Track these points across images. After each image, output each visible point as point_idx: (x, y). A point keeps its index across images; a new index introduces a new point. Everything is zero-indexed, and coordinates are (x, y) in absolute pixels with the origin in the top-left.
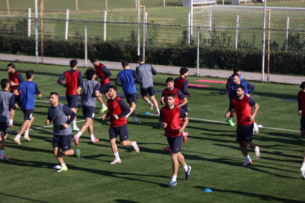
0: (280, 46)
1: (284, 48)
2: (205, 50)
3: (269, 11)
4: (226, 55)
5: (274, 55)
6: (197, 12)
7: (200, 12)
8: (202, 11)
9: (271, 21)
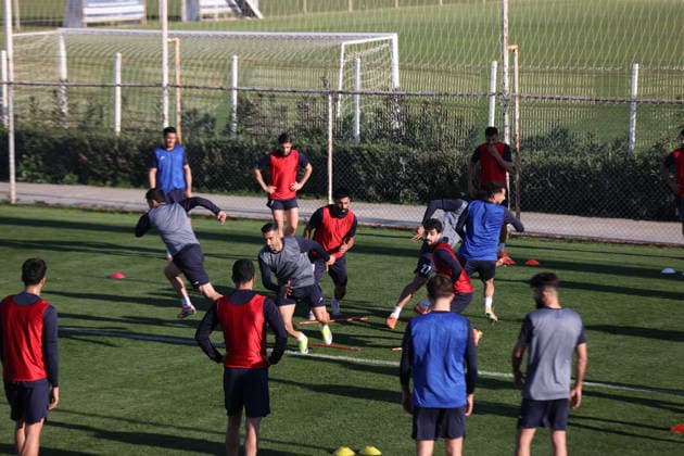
0: (220, 125)
1: (227, 131)
2: (42, 137)
3: (174, 42)
4: (90, 149)
5: (204, 148)
6: (24, 46)
7: (32, 46)
8: (39, 44)
9: (181, 63)
